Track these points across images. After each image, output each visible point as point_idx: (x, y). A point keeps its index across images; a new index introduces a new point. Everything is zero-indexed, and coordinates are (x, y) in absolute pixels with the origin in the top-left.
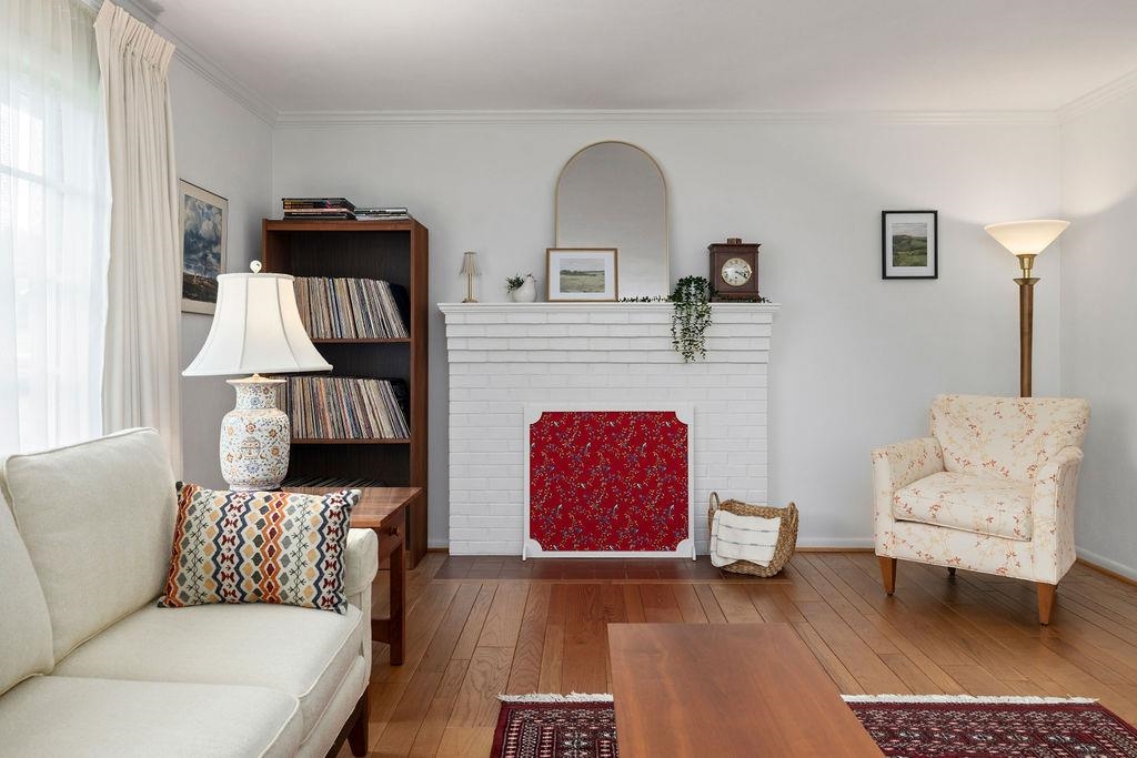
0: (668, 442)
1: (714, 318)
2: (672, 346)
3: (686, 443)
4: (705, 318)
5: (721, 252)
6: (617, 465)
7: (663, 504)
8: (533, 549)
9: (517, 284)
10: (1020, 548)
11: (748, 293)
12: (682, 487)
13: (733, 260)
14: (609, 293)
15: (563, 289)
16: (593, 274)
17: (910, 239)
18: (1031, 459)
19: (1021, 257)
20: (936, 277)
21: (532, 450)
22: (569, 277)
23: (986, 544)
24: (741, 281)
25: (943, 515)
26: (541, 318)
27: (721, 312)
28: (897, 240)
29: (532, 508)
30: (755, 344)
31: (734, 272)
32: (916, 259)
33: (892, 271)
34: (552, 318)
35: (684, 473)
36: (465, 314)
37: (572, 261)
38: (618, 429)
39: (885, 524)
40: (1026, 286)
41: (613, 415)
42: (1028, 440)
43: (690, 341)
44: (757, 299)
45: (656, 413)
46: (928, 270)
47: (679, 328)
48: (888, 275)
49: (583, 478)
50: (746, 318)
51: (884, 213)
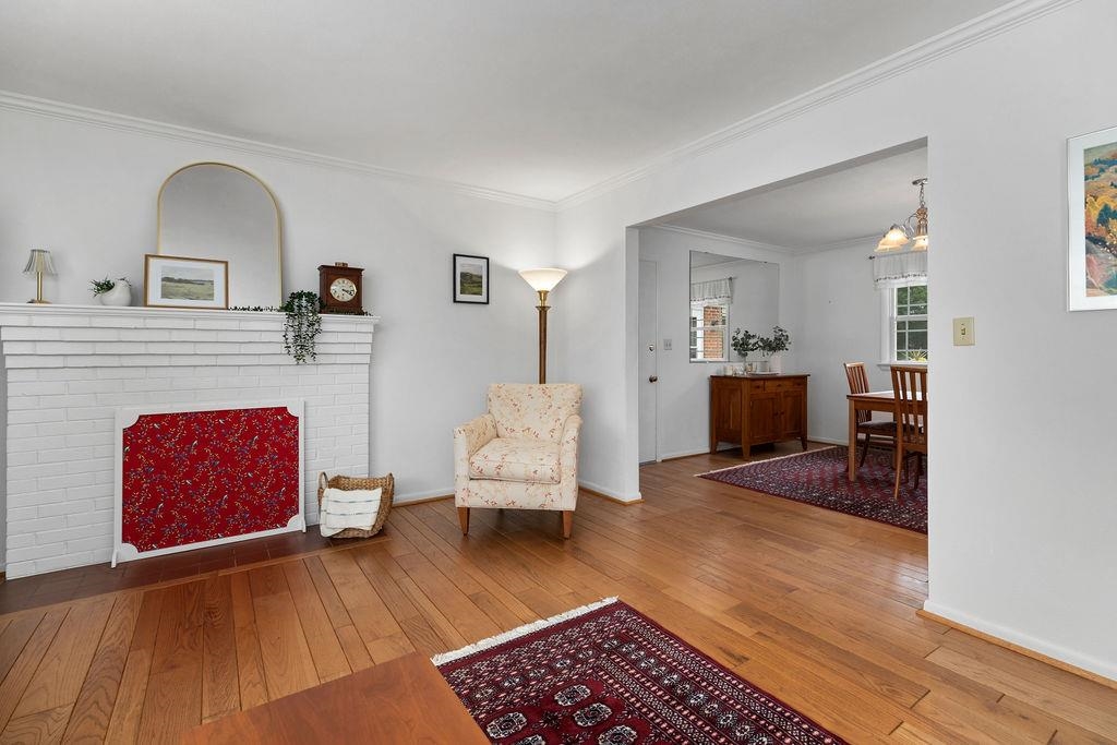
0: (280, 433)
1: (324, 327)
2: (284, 351)
3: (297, 433)
4: (316, 327)
5: (330, 273)
6: (228, 458)
7: (275, 487)
8: (129, 553)
9: (107, 287)
10: (554, 489)
11: (354, 307)
12: (293, 472)
13: (340, 280)
14: (219, 301)
15: (165, 295)
16: (202, 283)
17: (472, 276)
18: (551, 425)
19: (540, 292)
20: (488, 303)
21: (126, 454)
22: (172, 284)
23: (532, 489)
24: (348, 298)
25: (504, 471)
26: (139, 323)
27: (330, 322)
28: (463, 275)
29: (124, 511)
30: (358, 349)
31: (341, 290)
32: (475, 290)
33: (460, 297)
34: (150, 323)
35: (295, 458)
36: (30, 315)
37: (175, 270)
38: (228, 426)
39: (463, 483)
40: (543, 310)
41: (223, 414)
42: (550, 412)
43: (303, 346)
44: (362, 313)
45: (268, 409)
46: (483, 298)
47: (291, 335)
48: (457, 299)
49: (188, 475)
50: (352, 328)
51: (455, 256)
